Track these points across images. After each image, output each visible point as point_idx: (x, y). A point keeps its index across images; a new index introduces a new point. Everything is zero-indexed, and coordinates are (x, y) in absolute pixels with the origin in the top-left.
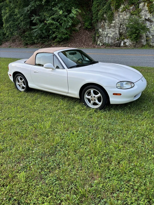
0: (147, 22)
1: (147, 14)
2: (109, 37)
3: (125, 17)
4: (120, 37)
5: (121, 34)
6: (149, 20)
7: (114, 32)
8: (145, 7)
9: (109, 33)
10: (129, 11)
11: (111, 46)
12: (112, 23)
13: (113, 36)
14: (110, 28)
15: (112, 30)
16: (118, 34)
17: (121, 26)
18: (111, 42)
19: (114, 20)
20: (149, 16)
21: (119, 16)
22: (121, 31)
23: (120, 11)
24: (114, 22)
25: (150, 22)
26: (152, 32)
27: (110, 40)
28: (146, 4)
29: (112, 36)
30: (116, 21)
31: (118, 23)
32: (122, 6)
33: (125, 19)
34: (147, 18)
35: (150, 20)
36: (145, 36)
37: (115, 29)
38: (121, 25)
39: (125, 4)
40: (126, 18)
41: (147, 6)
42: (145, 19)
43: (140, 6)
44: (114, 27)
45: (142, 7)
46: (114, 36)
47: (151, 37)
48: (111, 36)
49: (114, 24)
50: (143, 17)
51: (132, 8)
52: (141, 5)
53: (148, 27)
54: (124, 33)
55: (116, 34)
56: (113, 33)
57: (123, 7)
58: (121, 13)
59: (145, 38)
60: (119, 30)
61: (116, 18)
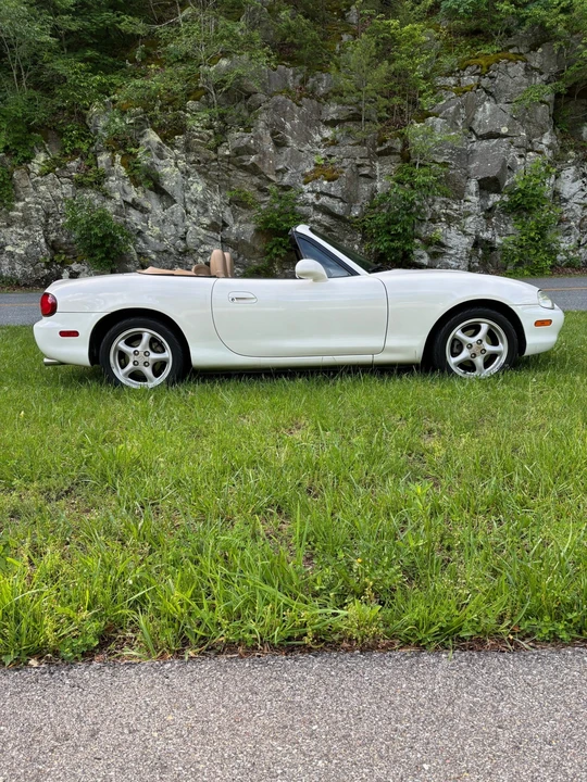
0: (132, 211)
1: (127, 189)
2: (11, 254)
3: (58, 192)
4: (53, 256)
5: (53, 246)
6: (134, 205)
7: (27, 237)
8: (117, 166)
9: (10, 242)
10: (66, 173)
11: (25, 285)
12: (12, 208)
13: (26, 253)
14: (9, 226)
15: (19, 231)
16: (44, 246)
17: (50, 221)
18: (24, 274)
19: (18, 200)
20: (134, 195)
21: (35, 189)
22: (53, 236)
23: (37, 171)
24: (20, 205)
25: (141, 211)
26: (153, 240)
27: (18, 267)
28: (118, 158)
29: (22, 252)
30: (28, 203)
31: (38, 210)
32: (41, 157)
33: (60, 199)
34: (129, 200)
35: (138, 205)
36: (134, 253)
37: (30, 229)
38: (48, 215)
39: (51, 150)
40: (62, 197)
41: (123, 164)
42: (125, 202)
43: (101, 162)
44: (26, 221)
45: (109, 167)
46: (30, 251)
47: (154, 256)
48: (20, 251)
49: (22, 211)
50: (117, 195)
51: (73, 164)
52: (104, 157)
53: (139, 227)
54: (66, 243)
55: (38, 245)
56: (26, 243)
57: (42, 159)
58: (39, 178)
59: (136, 259)
60: (46, 232)
61: (27, 195)
